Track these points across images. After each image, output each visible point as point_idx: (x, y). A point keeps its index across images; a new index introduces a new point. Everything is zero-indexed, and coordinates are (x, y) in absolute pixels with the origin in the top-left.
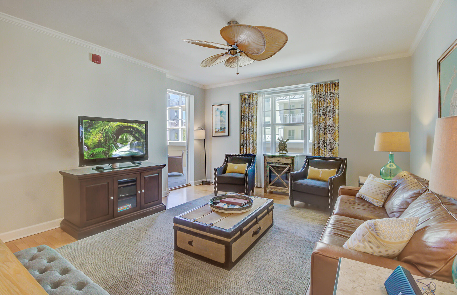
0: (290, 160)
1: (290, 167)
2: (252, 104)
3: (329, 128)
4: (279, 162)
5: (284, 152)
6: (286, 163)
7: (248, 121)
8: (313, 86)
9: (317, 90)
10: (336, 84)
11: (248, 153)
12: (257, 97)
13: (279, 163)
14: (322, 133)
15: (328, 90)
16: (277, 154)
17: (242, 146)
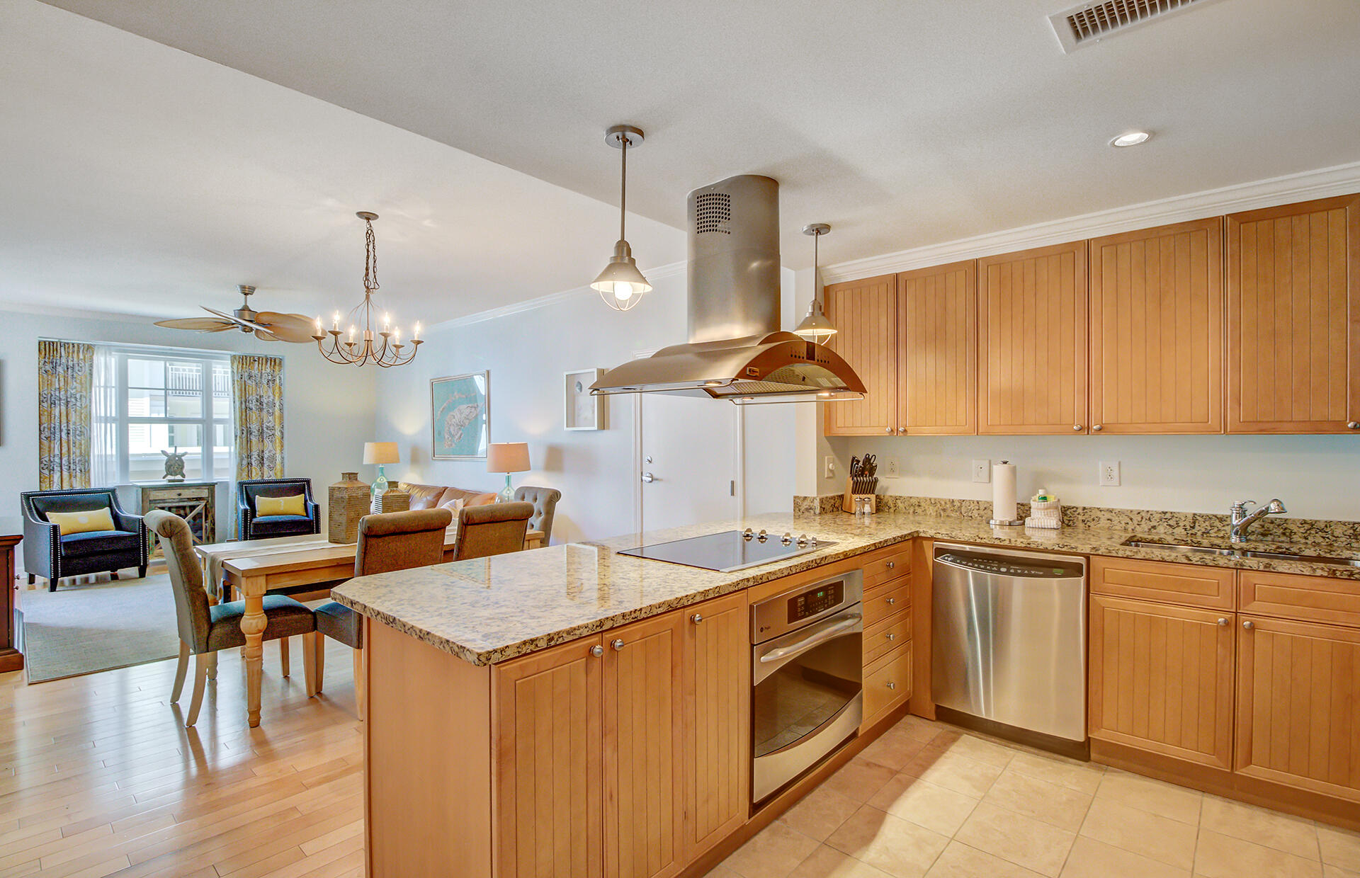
0: (206, 491)
1: (206, 505)
2: (77, 368)
3: (269, 431)
4: (181, 497)
5: (179, 477)
6: (196, 498)
7: (63, 408)
8: (237, 358)
9: (243, 364)
10: (277, 361)
11: (66, 487)
12: (93, 354)
13: (182, 500)
14: (254, 440)
15: (263, 368)
16: (164, 482)
17: (46, 472)
